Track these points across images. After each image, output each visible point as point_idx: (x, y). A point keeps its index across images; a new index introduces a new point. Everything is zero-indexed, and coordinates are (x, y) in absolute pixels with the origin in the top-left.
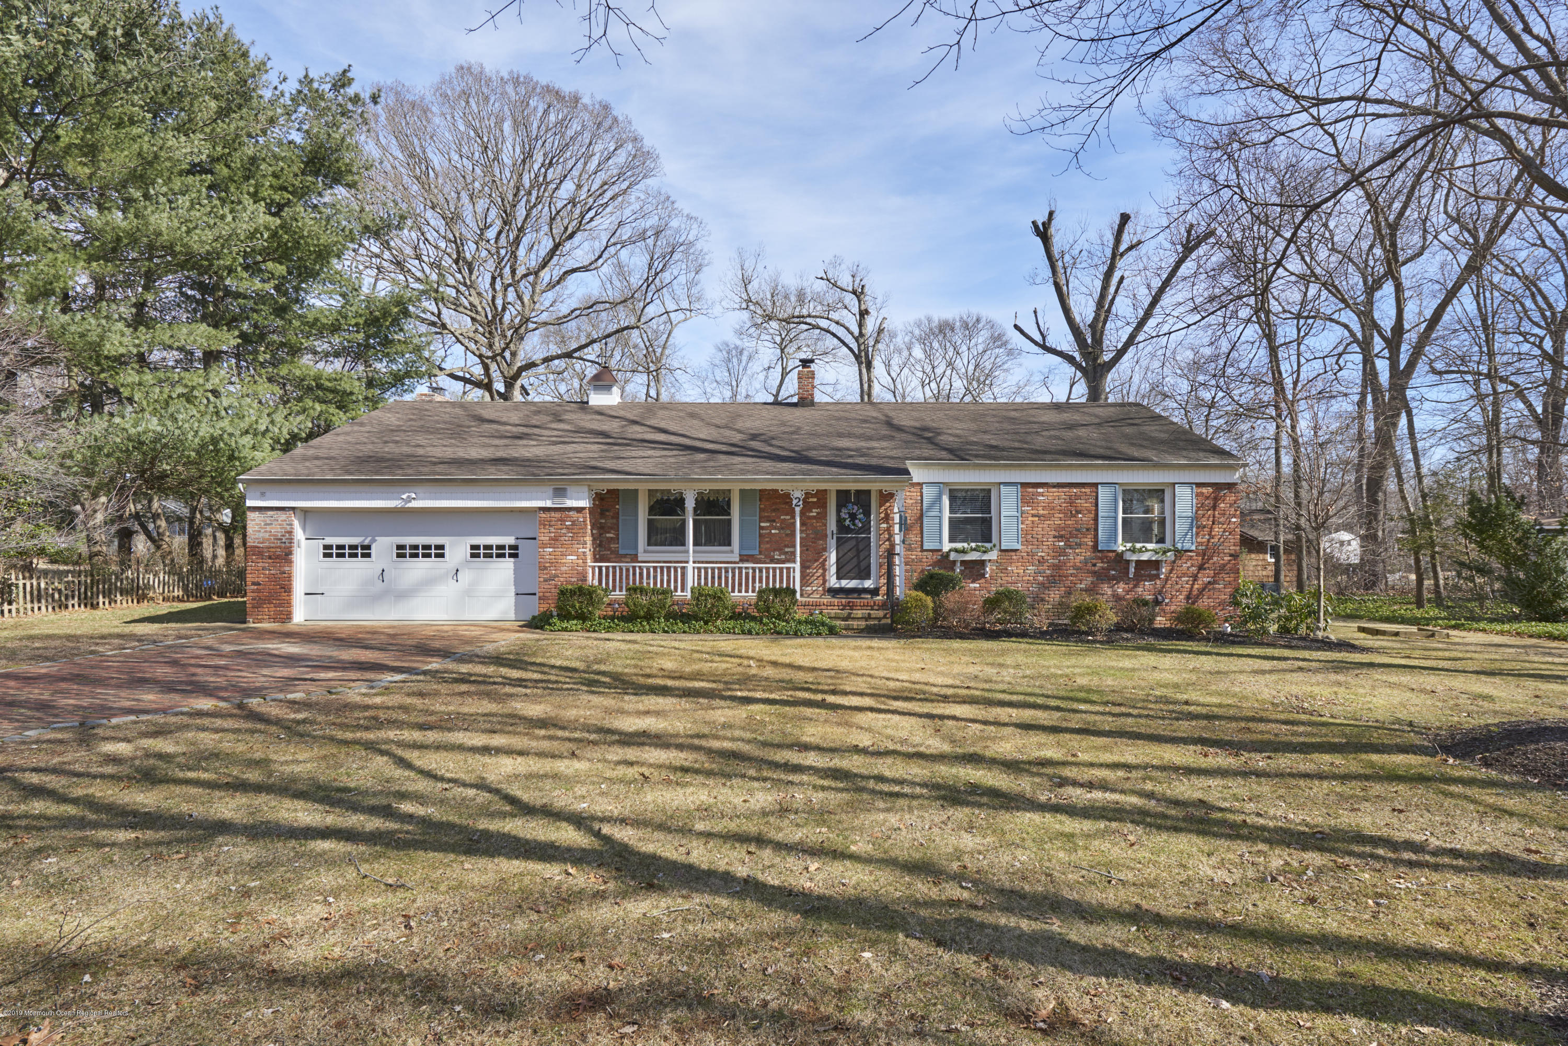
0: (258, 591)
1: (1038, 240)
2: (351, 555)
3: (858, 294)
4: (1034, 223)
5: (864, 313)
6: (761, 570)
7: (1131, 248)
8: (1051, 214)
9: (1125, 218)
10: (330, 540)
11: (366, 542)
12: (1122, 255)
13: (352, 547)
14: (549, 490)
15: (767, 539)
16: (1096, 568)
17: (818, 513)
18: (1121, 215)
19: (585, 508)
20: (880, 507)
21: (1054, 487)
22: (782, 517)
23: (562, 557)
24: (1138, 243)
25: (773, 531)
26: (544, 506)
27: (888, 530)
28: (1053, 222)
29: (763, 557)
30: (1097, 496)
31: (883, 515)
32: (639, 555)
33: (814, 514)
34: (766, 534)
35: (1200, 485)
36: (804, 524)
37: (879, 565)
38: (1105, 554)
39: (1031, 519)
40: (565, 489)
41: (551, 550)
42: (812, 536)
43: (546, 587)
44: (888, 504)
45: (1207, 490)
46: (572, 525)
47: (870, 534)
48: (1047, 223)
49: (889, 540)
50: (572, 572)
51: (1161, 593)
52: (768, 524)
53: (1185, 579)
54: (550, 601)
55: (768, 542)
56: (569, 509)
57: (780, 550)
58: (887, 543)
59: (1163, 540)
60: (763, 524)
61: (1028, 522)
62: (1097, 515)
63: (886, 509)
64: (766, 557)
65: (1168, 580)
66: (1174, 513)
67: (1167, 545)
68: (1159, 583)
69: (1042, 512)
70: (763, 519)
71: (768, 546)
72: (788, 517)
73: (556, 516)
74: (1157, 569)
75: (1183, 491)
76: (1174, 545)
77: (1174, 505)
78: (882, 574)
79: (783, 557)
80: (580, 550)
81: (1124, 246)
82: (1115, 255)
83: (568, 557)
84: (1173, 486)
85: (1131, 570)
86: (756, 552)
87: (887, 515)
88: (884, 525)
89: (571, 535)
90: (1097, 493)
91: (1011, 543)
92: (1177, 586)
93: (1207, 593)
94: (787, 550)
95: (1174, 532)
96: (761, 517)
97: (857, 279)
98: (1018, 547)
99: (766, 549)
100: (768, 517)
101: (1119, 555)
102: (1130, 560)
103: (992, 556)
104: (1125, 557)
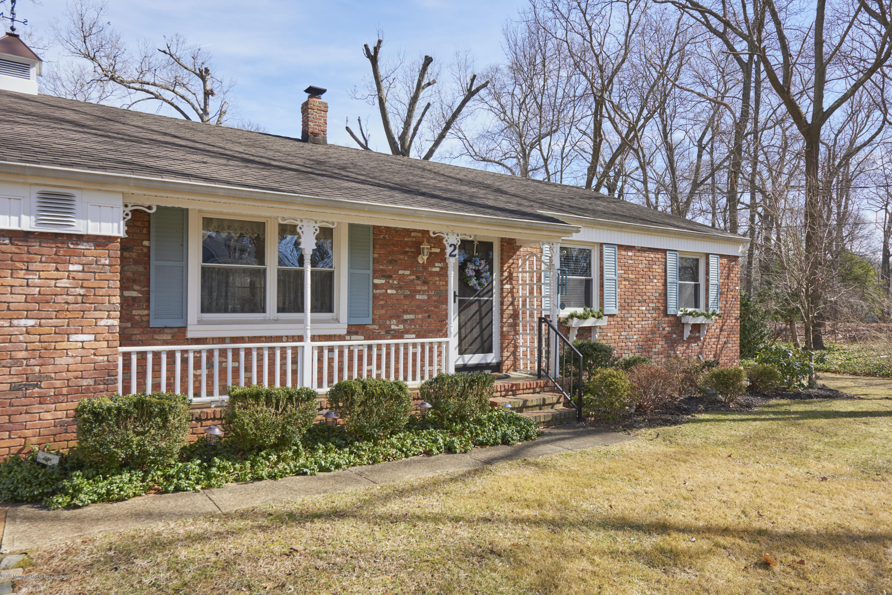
1: (368, 62)
3: (203, 74)
4: (366, 46)
5: (208, 94)
6: (379, 347)
7: (429, 84)
8: (380, 42)
9: (428, 60)
12: (423, 88)
14: (27, 195)
15: (382, 303)
16: (665, 332)
17: (441, 268)
18: (426, 57)
19: (116, 238)
20: (502, 264)
21: (639, 251)
22: (401, 272)
23: (58, 338)
24: (434, 82)
25: (389, 291)
26: (14, 227)
27: (511, 291)
28: (381, 51)
29: (376, 327)
30: (666, 262)
31: (506, 274)
32: (189, 328)
33: (437, 269)
34: (380, 294)
35: (722, 256)
36: (425, 283)
37: (503, 336)
38: (670, 319)
39: (623, 283)
40: (69, 198)
41: (31, 322)
42: (435, 298)
43: (15, 402)
44: (511, 261)
45: (725, 261)
46: (83, 271)
47: (492, 296)
48: (376, 49)
49: (512, 304)
50: (81, 367)
51: (701, 353)
52: (383, 281)
53: (713, 340)
54: (28, 433)
55: (382, 306)
56: (80, 238)
57: (398, 317)
58: (511, 308)
59: (697, 305)
60: (377, 281)
61: (622, 286)
62: (666, 280)
63: (509, 267)
64: (380, 327)
65: (704, 341)
66: (707, 281)
67: (702, 309)
68: (700, 344)
69: (631, 276)
70: (376, 274)
71: (383, 312)
72: (407, 272)
73: (45, 250)
74: (699, 332)
75: (713, 261)
76: (707, 311)
77: (707, 273)
78: (505, 345)
79: (401, 327)
80: (102, 323)
81: (425, 81)
82: (419, 88)
83: (73, 338)
84: (707, 255)
85: (687, 333)
86: (369, 321)
87: (510, 274)
88: (507, 286)
89: (82, 291)
90: (666, 259)
91: (611, 308)
92: (709, 347)
93: (724, 352)
94: (406, 317)
95: (707, 298)
96: (374, 271)
97: (199, 62)
98: (614, 310)
99: (380, 316)
100: (383, 271)
101: (678, 319)
102: (687, 324)
103: (604, 322)
104: (683, 321)
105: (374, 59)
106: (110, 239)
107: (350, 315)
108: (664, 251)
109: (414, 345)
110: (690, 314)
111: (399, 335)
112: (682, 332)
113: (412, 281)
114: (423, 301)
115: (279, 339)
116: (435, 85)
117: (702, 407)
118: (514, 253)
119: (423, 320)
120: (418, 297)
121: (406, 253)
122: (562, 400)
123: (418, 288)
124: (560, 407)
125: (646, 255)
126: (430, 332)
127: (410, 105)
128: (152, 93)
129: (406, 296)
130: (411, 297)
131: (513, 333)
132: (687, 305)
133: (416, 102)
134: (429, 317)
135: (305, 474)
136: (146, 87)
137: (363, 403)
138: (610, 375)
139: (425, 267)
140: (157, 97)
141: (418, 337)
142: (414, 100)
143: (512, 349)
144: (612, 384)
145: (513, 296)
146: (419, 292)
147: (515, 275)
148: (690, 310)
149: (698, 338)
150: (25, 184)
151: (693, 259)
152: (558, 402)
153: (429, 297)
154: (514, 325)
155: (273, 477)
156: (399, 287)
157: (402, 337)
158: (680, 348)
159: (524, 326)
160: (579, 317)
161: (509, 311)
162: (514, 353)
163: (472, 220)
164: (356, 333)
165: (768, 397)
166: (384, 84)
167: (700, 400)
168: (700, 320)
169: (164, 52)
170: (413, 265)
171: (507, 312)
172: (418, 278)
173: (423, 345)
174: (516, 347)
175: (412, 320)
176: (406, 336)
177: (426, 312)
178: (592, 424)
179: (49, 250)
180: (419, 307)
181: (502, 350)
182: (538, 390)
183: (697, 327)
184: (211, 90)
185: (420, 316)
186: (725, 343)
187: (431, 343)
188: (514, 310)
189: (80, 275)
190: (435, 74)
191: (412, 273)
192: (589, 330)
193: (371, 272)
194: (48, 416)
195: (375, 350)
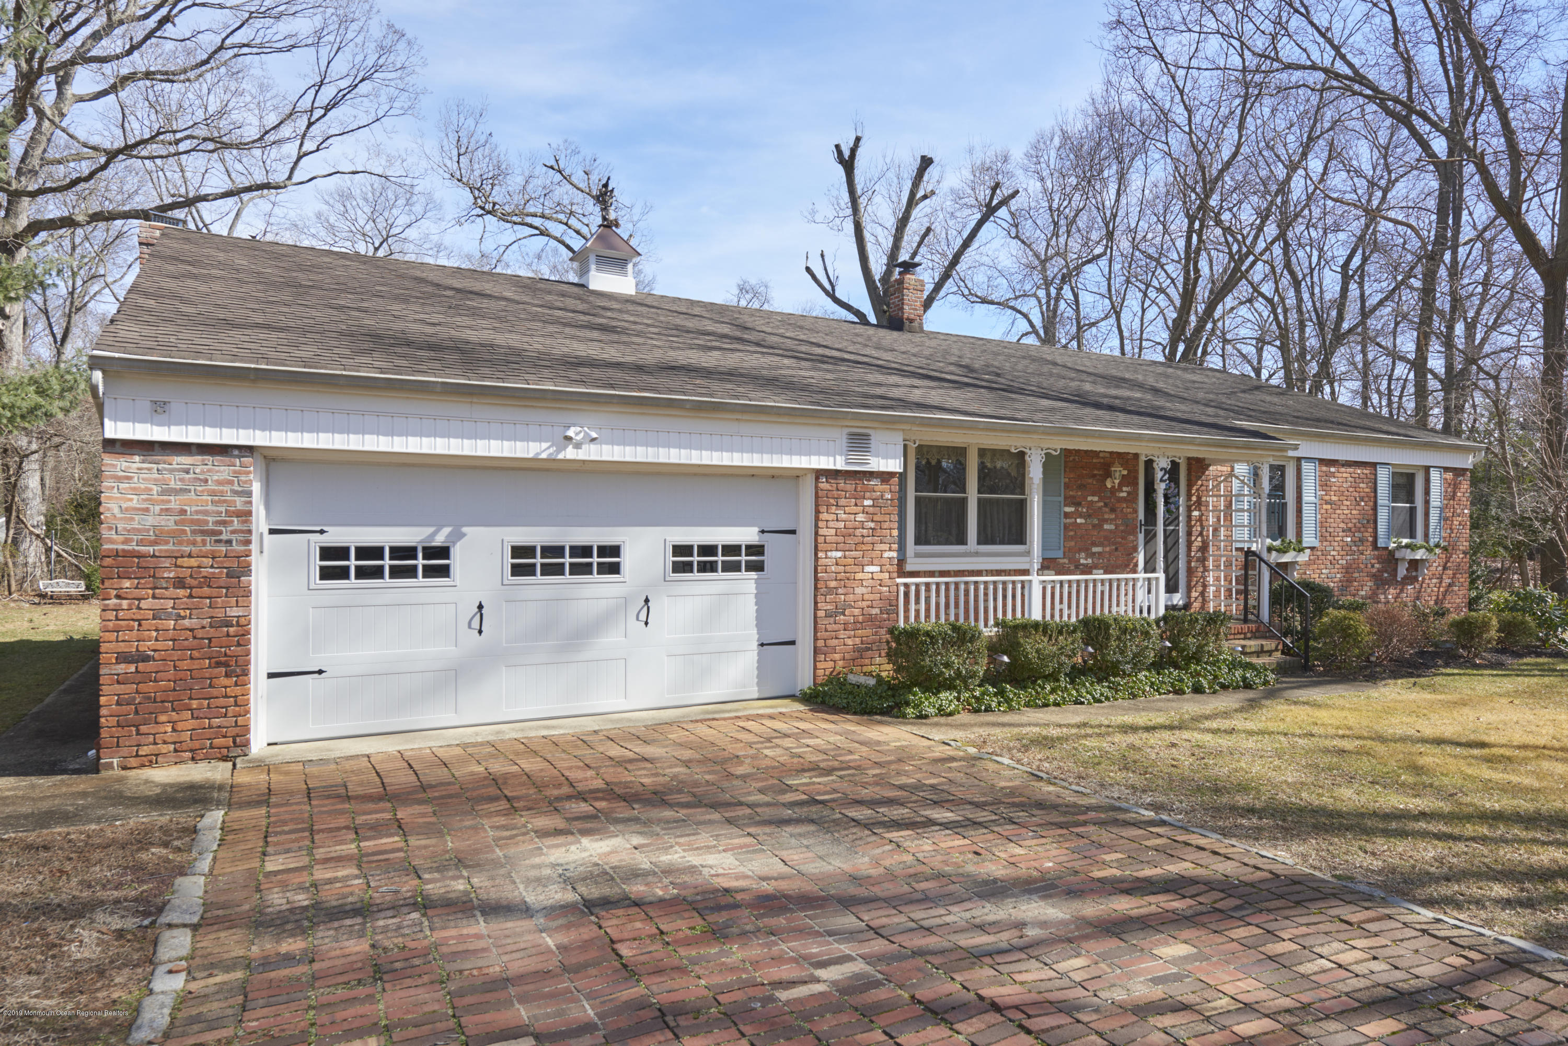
0: (141, 678)
1: (840, 171)
2: (396, 572)
3: (604, 197)
4: (837, 147)
7: (925, 197)
8: (858, 139)
9: (926, 162)
10: (337, 536)
11: (439, 540)
12: (917, 204)
13: (400, 552)
14: (840, 436)
15: (1072, 533)
16: (1374, 570)
17: (1129, 493)
18: (923, 157)
19: (895, 473)
20: (1190, 486)
21: (1343, 465)
22: (1089, 498)
23: (857, 569)
24: (933, 193)
25: (1079, 521)
26: (831, 467)
27: (1200, 519)
28: (860, 152)
29: (1066, 561)
30: (1376, 479)
31: (1194, 498)
32: (909, 561)
33: (1124, 494)
34: (1071, 524)
35: (1446, 469)
36: (1113, 510)
37: (1190, 571)
38: (1381, 552)
39: (1325, 507)
40: (866, 436)
41: (839, 554)
42: (1122, 528)
43: (829, 627)
44: (1200, 482)
45: (1449, 476)
46: (873, 506)
47: (1178, 525)
48: (853, 151)
49: (1201, 534)
50: (872, 597)
51: (1418, 598)
52: (1073, 509)
53: (1434, 581)
54: (837, 656)
55: (1072, 538)
56: (871, 475)
57: (1087, 550)
58: (1199, 539)
59: (1412, 535)
60: (1068, 509)
61: (1323, 511)
62: (1375, 503)
63: (1198, 490)
64: (1070, 562)
65: (1423, 582)
66: (1427, 502)
67: (1419, 540)
68: (1417, 586)
69: (1334, 498)
70: (1069, 501)
71: (1073, 544)
72: (1096, 499)
73: (848, 487)
74: (1416, 570)
75: (1435, 476)
76: (1427, 541)
77: (1427, 492)
78: (1193, 583)
79: (1090, 561)
80: (886, 555)
81: (920, 194)
82: (912, 202)
83: (867, 569)
84: (1427, 469)
85: (1402, 571)
86: (1060, 554)
87: (1199, 498)
88: (1196, 513)
89: (872, 525)
90: (1376, 475)
91: (1309, 539)
92: (1429, 590)
93: (1448, 597)
94: (1095, 549)
95: (1427, 526)
96: (1065, 498)
97: (594, 177)
98: (1316, 543)
99: (1070, 549)
100: (1074, 497)
101: (1391, 553)
102: (1403, 559)
103: (1303, 558)
104: (1398, 555)
105: (848, 164)
106: (891, 474)
107: (1045, 547)
108: (1374, 465)
109: (1102, 581)
110: (1407, 546)
111: (1087, 570)
112: (1396, 570)
113: (1100, 508)
114: (1111, 531)
115: (979, 573)
116: (934, 198)
117: (1440, 662)
118: (1203, 473)
119: (1110, 553)
120: (1106, 527)
121: (1094, 476)
122: (1280, 647)
123: (1106, 516)
124: (1278, 655)
125: (1351, 470)
126: (1117, 567)
127: (897, 230)
128: (536, 228)
129: (1094, 526)
130: (1098, 527)
131: (1201, 569)
132: (1399, 535)
133: (905, 226)
134: (1116, 549)
135: (1082, 703)
136: (529, 220)
137: (1119, 638)
138: (1345, 618)
139: (1113, 491)
140: (542, 233)
141: (1106, 572)
142: (903, 222)
143: (1200, 589)
144: (1349, 627)
145: (1201, 525)
146: (1106, 521)
147: (1204, 499)
148: (1405, 541)
149: (1415, 579)
150: (837, 426)
151: (1407, 474)
152: (1276, 650)
153: (1117, 526)
154: (1203, 560)
155: (1057, 704)
156: (1087, 516)
157: (1090, 573)
158: (1392, 591)
159: (1217, 560)
160: (1278, 551)
161: (1198, 543)
162: (1202, 594)
163: (1191, 442)
164: (1048, 568)
165: (1520, 656)
166: (863, 201)
167: (1435, 655)
168: (1420, 555)
169: (552, 167)
170: (1100, 490)
171: (1196, 544)
172: (1106, 505)
173: (1110, 581)
174: (1205, 586)
175: (1099, 553)
176: (1095, 571)
177: (1114, 544)
178: (1320, 674)
179: (850, 486)
180: (1106, 538)
181: (1189, 589)
182: (1249, 635)
183: (1414, 565)
184: (616, 220)
185: (1108, 549)
186: (1450, 585)
187: (1118, 580)
188: (1203, 542)
189: (871, 510)
190: (934, 180)
191: (1100, 500)
192: (1285, 566)
193: (1062, 499)
194: (849, 642)
195: (1066, 586)
